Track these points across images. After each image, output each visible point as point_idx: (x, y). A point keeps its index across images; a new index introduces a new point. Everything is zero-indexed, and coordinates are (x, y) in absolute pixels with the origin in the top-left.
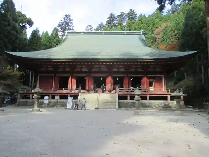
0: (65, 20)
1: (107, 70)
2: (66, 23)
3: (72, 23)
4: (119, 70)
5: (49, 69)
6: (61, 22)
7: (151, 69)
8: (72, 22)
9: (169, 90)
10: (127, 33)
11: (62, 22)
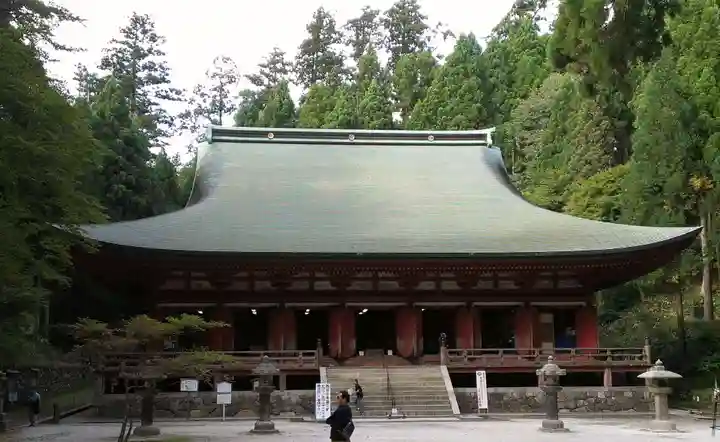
0: (127, 36)
1: (402, 288)
2: (139, 54)
3: (159, 53)
4: (438, 286)
5: (194, 285)
6: (110, 47)
7: (546, 282)
8: (161, 48)
9: (608, 353)
10: (437, 137)
11: (119, 46)
